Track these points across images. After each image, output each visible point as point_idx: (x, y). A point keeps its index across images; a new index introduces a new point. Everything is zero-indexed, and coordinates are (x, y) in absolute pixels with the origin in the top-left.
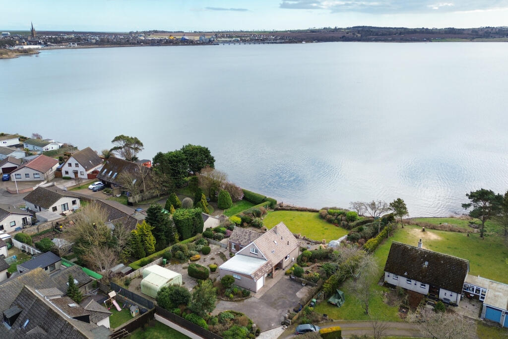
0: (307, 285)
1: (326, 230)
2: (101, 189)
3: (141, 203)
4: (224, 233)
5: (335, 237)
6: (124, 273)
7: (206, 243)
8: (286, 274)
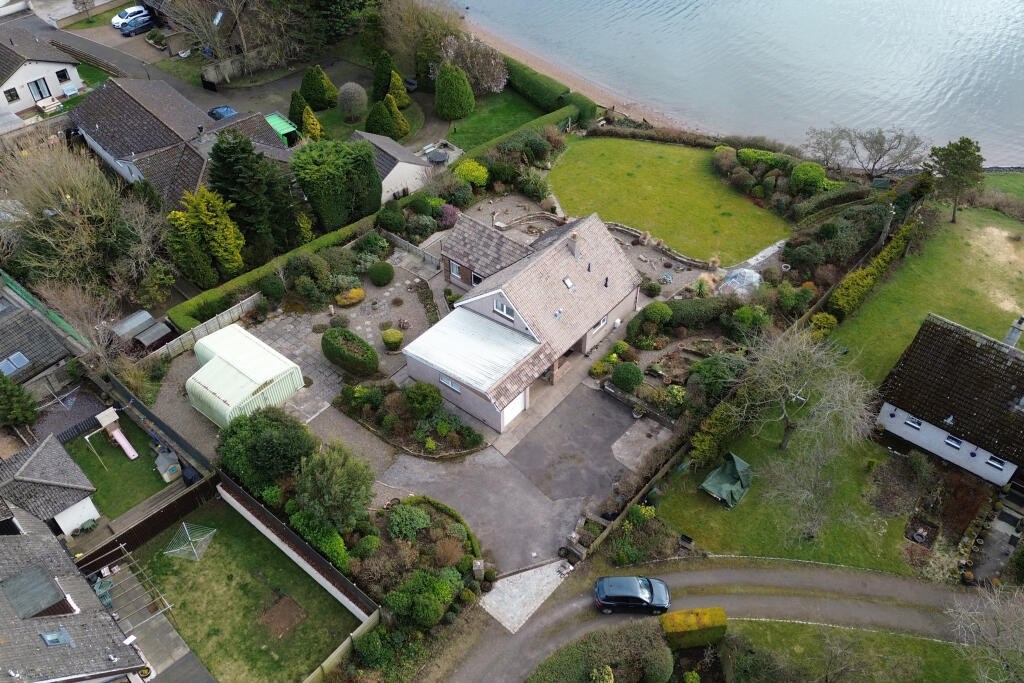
0: (645, 416)
1: (725, 218)
2: (141, 30)
3: (238, 85)
4: (437, 214)
5: (747, 246)
6: (147, 343)
7: (383, 248)
8: (591, 374)
